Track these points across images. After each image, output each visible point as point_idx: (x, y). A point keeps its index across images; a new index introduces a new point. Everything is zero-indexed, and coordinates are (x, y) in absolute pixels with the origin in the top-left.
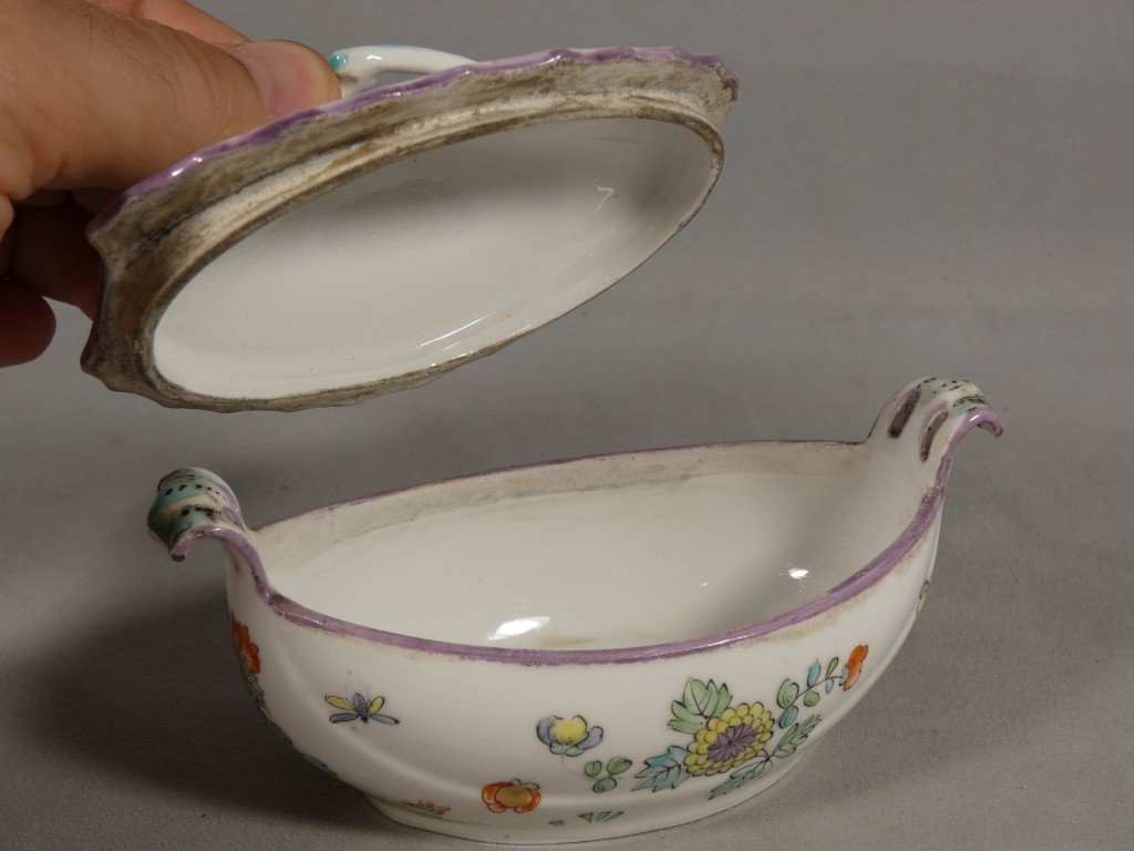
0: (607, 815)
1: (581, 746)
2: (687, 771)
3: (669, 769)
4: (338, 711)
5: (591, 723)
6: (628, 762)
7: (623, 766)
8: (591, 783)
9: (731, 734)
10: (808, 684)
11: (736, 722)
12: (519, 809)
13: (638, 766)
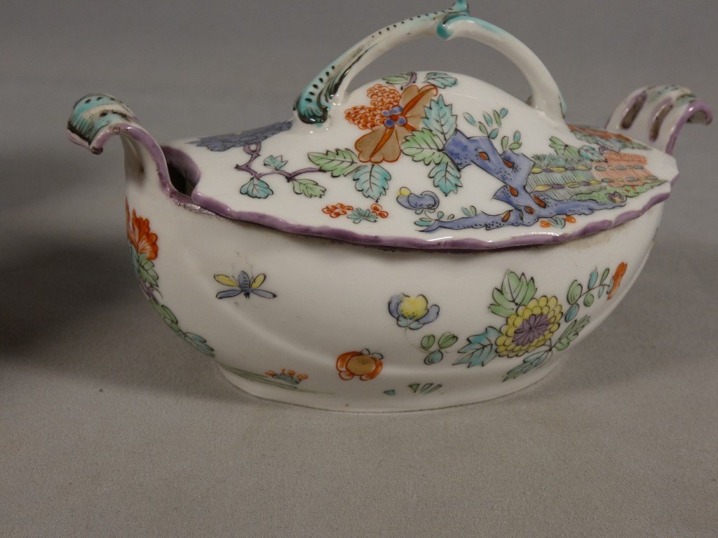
0: (431, 387)
1: (421, 321)
2: (496, 351)
3: (484, 347)
4: (226, 288)
5: (430, 303)
6: (455, 338)
7: (451, 341)
8: (423, 355)
9: (532, 322)
10: (588, 287)
11: (537, 311)
12: (364, 377)
13: (462, 342)
